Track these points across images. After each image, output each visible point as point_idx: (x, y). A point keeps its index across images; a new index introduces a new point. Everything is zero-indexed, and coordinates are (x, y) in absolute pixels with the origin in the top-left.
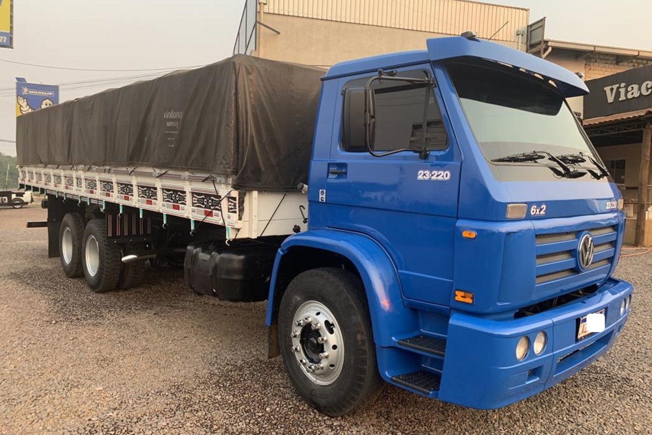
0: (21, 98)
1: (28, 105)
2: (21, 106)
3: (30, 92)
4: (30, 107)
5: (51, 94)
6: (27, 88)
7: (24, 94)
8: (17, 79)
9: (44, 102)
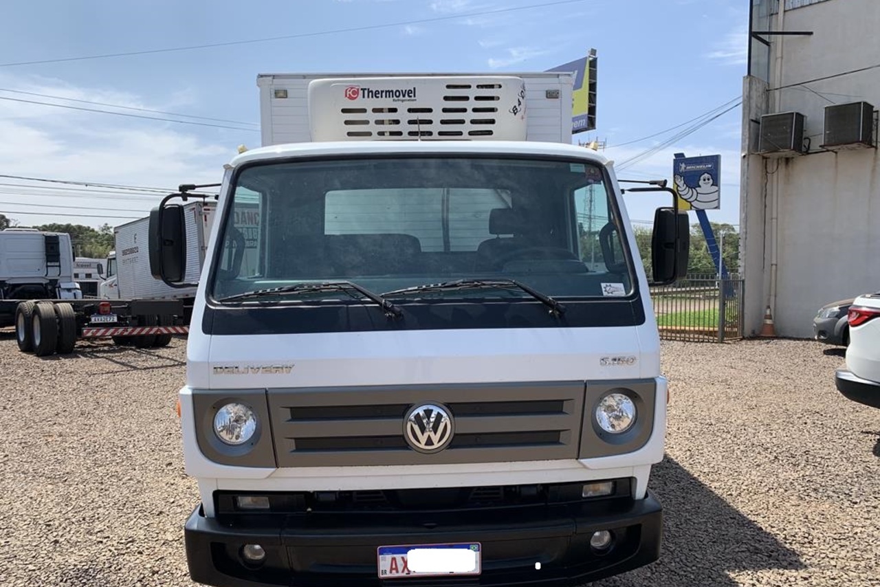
0: (678, 177)
1: (685, 183)
2: (678, 186)
3: (688, 168)
4: (687, 186)
5: (710, 166)
6: (685, 164)
7: (681, 171)
8: (676, 155)
9: (702, 178)
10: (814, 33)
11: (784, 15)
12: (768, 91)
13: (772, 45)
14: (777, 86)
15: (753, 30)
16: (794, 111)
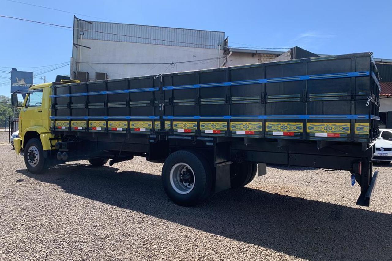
8: (12, 69)
10: (91, 48)
11: (82, 40)
12: (77, 63)
13: (78, 48)
14: (80, 62)
15: (74, 43)
16: (87, 72)
